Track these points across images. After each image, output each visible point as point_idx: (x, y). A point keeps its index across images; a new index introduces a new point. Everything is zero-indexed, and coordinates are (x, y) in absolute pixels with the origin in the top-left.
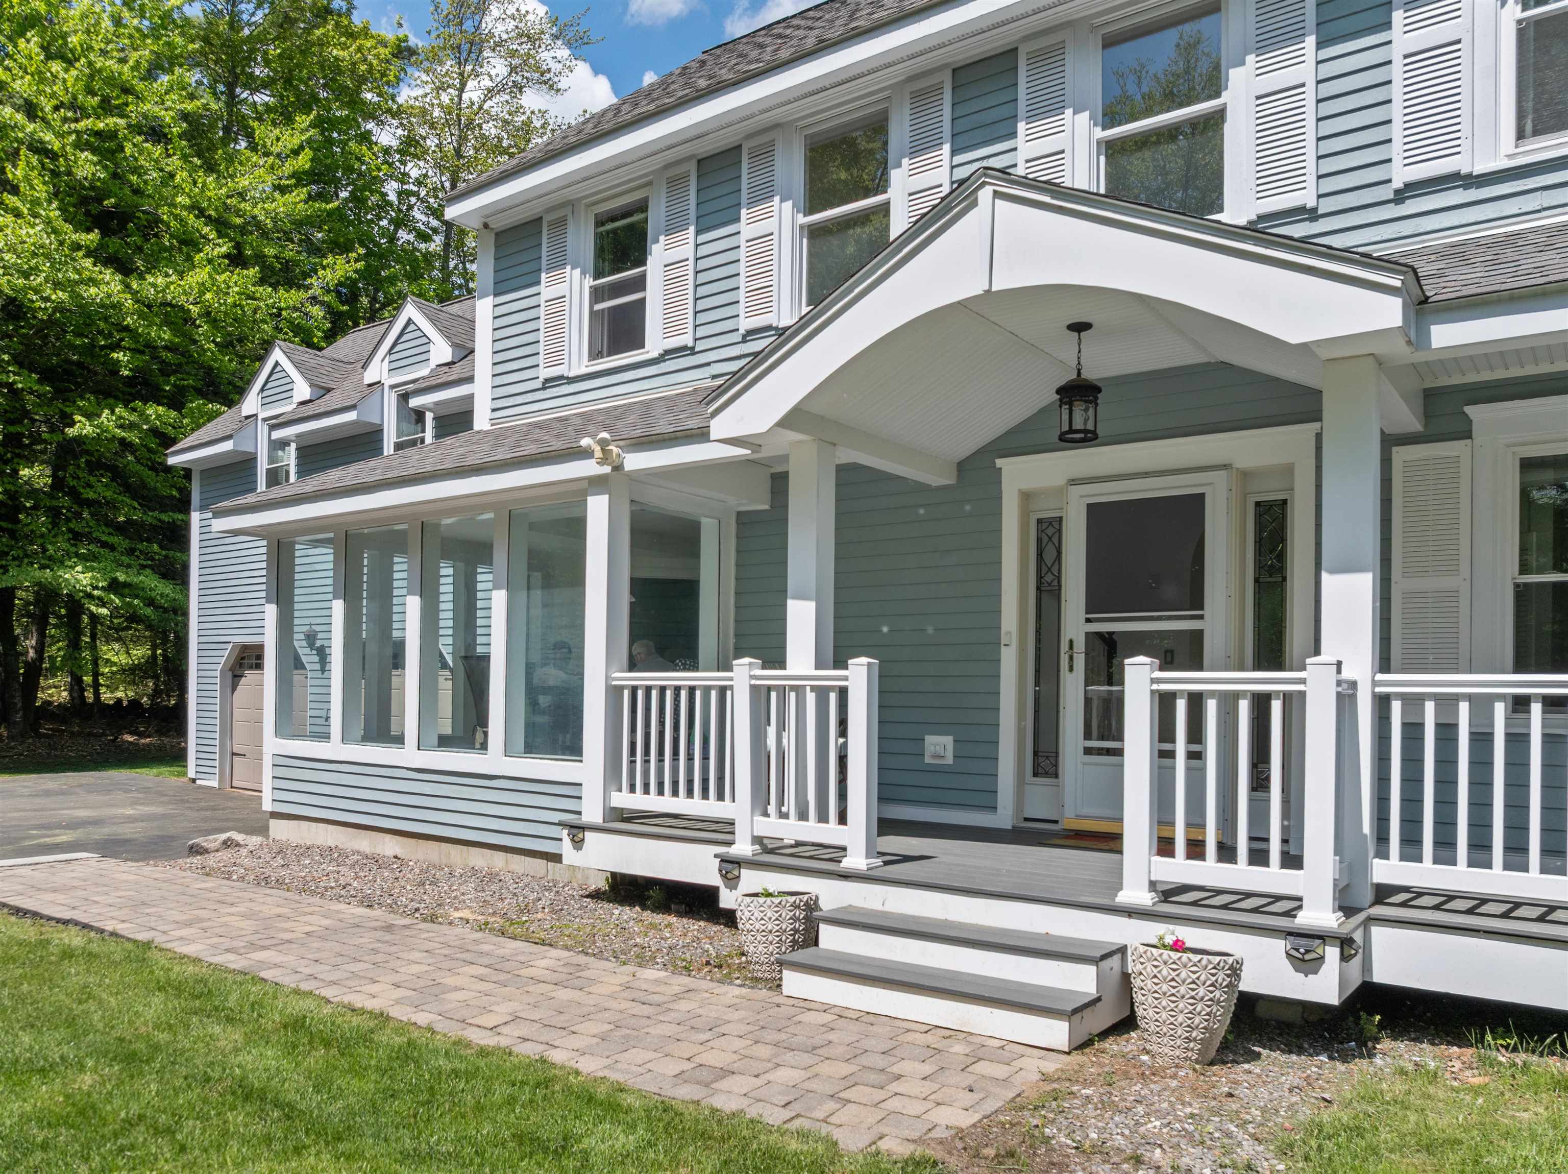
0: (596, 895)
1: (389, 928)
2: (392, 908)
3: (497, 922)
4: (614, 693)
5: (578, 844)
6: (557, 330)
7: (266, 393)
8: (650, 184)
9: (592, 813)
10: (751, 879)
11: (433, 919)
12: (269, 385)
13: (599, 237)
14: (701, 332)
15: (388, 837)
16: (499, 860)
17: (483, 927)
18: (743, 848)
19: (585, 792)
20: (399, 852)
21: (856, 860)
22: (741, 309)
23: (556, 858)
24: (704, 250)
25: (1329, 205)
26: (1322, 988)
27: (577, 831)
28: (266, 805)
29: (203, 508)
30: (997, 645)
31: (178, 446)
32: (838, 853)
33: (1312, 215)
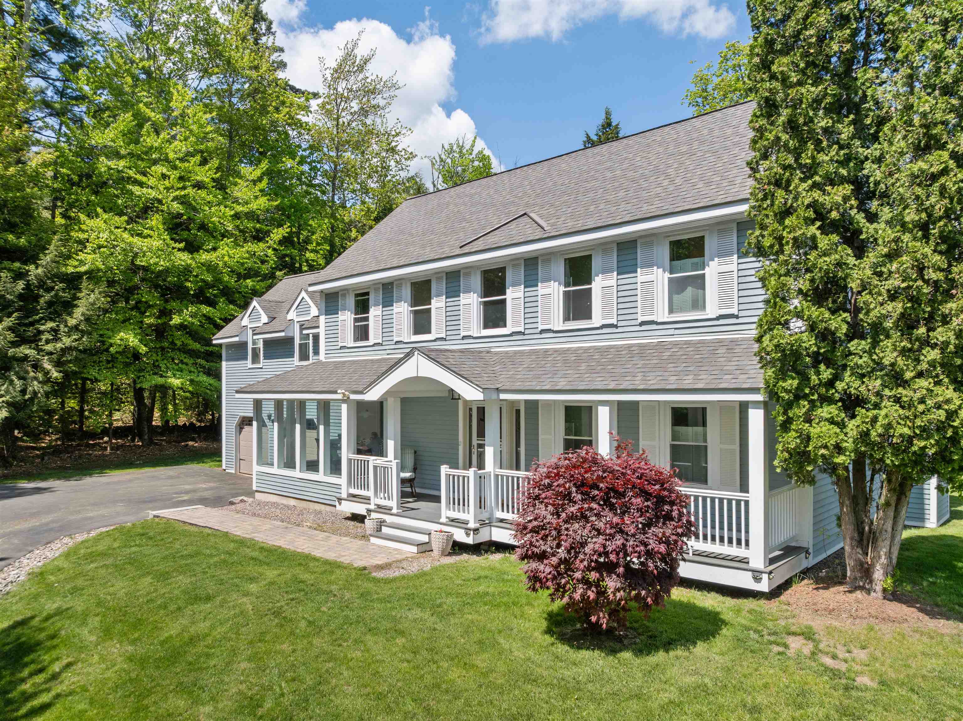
0: (347, 518)
1: (287, 528)
2: (288, 523)
3: (315, 526)
4: (349, 461)
5: (340, 504)
6: (343, 330)
7: (251, 318)
8: (369, 288)
9: (344, 495)
10: (374, 515)
11: (298, 525)
12: (252, 314)
13: (356, 302)
15: (292, 500)
16: (323, 507)
17: (310, 527)
18: (372, 507)
19: (342, 487)
20: (295, 504)
21: (394, 510)
22: (394, 334)
23: (335, 506)
24: (385, 313)
25: (527, 332)
26: (470, 540)
27: (340, 500)
28: (254, 488)
29: (227, 360)
30: (458, 445)
31: (217, 336)
32: (390, 509)
33: (524, 334)
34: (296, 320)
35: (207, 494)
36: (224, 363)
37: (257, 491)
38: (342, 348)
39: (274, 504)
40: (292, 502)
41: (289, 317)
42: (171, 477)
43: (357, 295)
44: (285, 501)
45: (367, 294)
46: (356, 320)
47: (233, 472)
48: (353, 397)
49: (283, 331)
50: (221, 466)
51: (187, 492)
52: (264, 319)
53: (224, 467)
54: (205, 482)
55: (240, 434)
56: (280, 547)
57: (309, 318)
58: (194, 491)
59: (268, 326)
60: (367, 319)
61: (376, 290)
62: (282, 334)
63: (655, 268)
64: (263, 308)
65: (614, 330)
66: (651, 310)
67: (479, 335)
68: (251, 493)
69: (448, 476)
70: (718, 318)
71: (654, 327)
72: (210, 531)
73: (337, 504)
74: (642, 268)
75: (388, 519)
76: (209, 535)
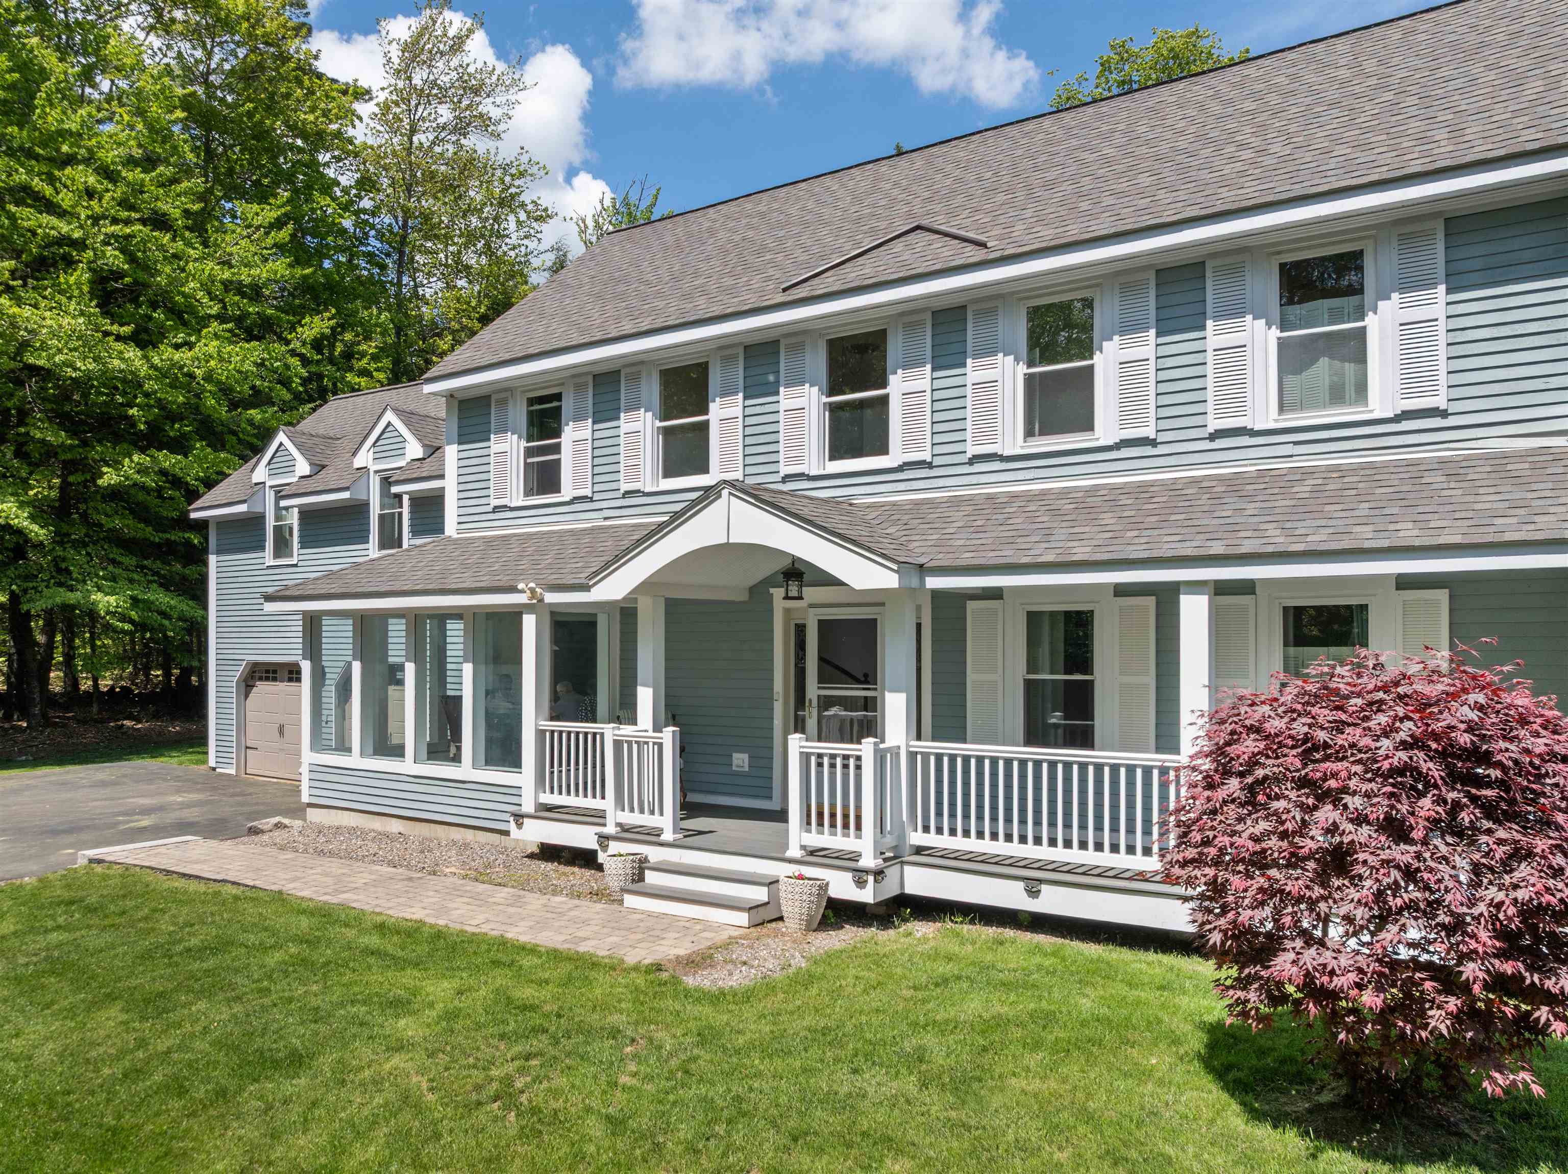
0: (531, 856)
1: (410, 879)
2: (408, 867)
3: (472, 874)
4: (540, 734)
5: (520, 826)
6: (502, 475)
7: (272, 466)
8: (563, 384)
9: (528, 807)
10: (615, 847)
11: (434, 873)
12: (275, 460)
13: (530, 414)
14: (597, 488)
15: (394, 820)
16: (469, 835)
17: (465, 877)
18: (610, 829)
19: (524, 792)
20: (401, 830)
21: (668, 836)
22: (621, 476)
23: (506, 833)
24: (598, 435)
25: (937, 461)
26: (867, 895)
27: (519, 818)
28: (305, 798)
29: (219, 552)
30: (771, 699)
31: (198, 503)
32: (658, 832)
33: (930, 465)
34: (373, 468)
35: (191, 814)
36: (212, 559)
37: (310, 805)
38: (497, 509)
39: (352, 830)
40: (395, 826)
41: (359, 462)
42: (103, 784)
43: (531, 401)
44: (377, 824)
45: (558, 397)
46: (529, 452)
47: (232, 771)
48: (551, 598)
49: (347, 489)
50: (205, 762)
51: (146, 811)
52: (303, 467)
53: (212, 763)
54: (178, 791)
55: (246, 697)
56: (421, 922)
57: (402, 463)
58: (161, 808)
59: (311, 481)
60: (557, 449)
61: (579, 388)
62: (346, 495)
63: (1249, 318)
64: (298, 447)
65: (1149, 451)
66: (1239, 404)
67: (821, 472)
68: (299, 811)
69: (805, 757)
70: (1397, 419)
71: (1246, 441)
72: (234, 891)
73: (512, 827)
74: (1216, 318)
75: (654, 854)
76: (236, 898)
